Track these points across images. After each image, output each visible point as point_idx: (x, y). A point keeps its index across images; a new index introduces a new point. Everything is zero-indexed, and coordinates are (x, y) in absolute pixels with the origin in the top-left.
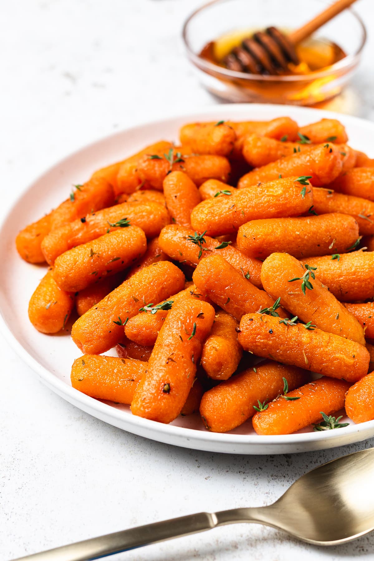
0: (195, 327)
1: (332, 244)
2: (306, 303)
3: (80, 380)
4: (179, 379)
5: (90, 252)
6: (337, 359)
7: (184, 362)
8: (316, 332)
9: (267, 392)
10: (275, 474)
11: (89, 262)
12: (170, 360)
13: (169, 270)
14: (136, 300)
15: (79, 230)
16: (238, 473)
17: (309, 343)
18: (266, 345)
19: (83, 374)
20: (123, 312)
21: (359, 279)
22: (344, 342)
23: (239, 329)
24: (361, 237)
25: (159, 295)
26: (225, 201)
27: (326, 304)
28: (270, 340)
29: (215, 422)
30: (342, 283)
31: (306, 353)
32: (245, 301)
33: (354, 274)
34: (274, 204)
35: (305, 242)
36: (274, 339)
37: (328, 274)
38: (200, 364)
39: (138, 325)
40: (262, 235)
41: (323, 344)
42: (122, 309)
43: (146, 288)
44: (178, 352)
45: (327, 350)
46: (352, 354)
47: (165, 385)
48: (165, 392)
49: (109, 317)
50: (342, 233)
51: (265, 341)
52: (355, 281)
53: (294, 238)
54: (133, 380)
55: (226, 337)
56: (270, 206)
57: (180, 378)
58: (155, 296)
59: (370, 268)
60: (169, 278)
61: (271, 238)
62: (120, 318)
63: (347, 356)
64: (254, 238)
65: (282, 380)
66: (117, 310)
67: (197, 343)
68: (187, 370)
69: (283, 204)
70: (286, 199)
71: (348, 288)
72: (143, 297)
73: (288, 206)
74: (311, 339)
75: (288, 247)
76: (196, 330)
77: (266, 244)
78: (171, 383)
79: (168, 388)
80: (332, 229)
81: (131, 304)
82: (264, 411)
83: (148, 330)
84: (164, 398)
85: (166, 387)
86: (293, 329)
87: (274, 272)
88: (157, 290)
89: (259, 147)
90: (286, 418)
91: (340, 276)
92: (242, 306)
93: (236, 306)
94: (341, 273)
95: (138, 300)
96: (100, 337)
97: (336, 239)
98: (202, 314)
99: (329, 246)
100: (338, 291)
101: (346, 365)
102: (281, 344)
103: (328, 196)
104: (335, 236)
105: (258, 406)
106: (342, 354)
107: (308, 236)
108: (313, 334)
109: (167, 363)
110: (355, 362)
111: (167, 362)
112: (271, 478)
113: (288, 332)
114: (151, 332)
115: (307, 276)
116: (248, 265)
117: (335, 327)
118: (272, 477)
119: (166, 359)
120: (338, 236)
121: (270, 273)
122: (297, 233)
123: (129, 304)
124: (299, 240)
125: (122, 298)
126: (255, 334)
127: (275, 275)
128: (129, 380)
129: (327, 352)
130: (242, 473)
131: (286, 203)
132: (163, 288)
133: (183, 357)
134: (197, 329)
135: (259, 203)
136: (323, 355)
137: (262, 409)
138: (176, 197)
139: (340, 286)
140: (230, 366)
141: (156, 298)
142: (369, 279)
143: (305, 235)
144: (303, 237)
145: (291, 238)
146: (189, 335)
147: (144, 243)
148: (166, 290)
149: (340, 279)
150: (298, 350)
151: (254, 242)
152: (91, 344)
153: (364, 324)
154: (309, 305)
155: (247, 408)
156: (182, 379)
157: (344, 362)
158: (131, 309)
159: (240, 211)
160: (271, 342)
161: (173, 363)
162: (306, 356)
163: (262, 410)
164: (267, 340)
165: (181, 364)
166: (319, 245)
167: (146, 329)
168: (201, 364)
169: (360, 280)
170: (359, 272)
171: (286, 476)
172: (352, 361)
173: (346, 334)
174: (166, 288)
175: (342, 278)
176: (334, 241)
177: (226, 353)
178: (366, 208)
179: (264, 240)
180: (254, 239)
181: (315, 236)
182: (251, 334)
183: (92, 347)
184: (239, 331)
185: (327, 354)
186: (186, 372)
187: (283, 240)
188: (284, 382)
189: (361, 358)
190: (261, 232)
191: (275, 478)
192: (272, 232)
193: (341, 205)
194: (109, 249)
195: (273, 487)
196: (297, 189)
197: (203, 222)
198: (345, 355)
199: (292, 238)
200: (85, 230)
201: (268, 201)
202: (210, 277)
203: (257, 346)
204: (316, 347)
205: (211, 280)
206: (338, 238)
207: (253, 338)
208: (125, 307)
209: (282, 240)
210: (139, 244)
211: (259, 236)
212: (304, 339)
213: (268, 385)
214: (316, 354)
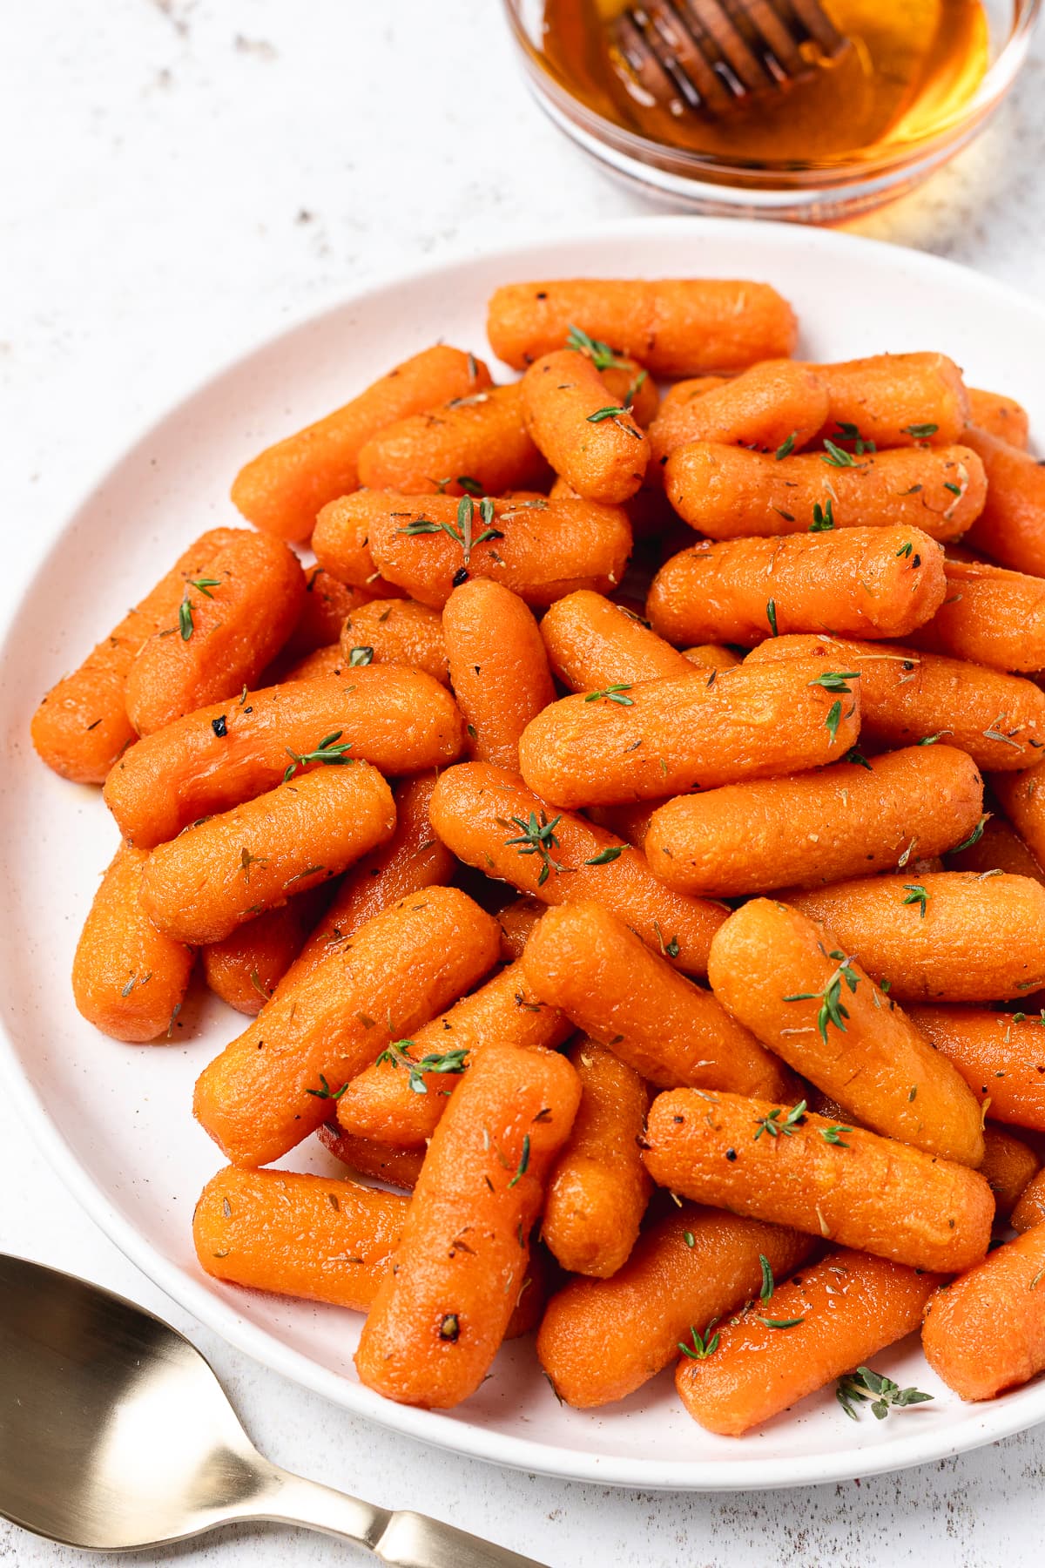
0: (528, 1150)
1: (908, 852)
2: (829, 1055)
3: (218, 1256)
4: (483, 1299)
5: (240, 857)
6: (906, 1230)
7: (497, 1251)
8: (854, 1151)
9: (717, 1299)
10: (729, 1507)
11: (238, 882)
12: (461, 1249)
13: (457, 929)
14: (367, 1022)
15: (209, 756)
16: (636, 1500)
17: (835, 1186)
18: (718, 1187)
19: (226, 1241)
20: (331, 1058)
21: (978, 965)
22: (928, 1177)
23: (645, 1141)
24: (987, 816)
25: (429, 1000)
26: (617, 725)
27: (883, 1059)
28: (729, 1176)
29: (575, 1394)
30: (929, 972)
31: (823, 1212)
32: (664, 1038)
33: (963, 952)
34: (752, 748)
35: (832, 855)
36: (740, 1174)
37: (892, 946)
38: (540, 1240)
39: (372, 1109)
40: (715, 854)
41: (871, 1189)
42: (330, 1050)
43: (395, 986)
44: (481, 1222)
45: (881, 1204)
46: (947, 1214)
47: (446, 1318)
48: (445, 1338)
49: (294, 1075)
50: (936, 819)
51: (716, 1178)
52: (964, 970)
53: (802, 851)
54: (360, 1261)
55: (610, 1163)
56: (742, 752)
57: (486, 1295)
58: (418, 1005)
59: (1008, 941)
60: (456, 953)
61: (740, 859)
62: (322, 1078)
63: (932, 1225)
64: (693, 860)
65: (758, 1261)
66: (315, 1056)
67: (533, 1186)
68: (504, 1272)
69: (776, 750)
70: (784, 735)
71: (946, 983)
72: (388, 1012)
73: (790, 753)
74: (840, 1175)
75: (785, 872)
76: (531, 1156)
77: (726, 873)
78: (461, 1315)
79: (455, 1328)
80: (909, 812)
81: (353, 1034)
82: (708, 1359)
83: (401, 1120)
84: (443, 1355)
85: (449, 1325)
86: (792, 1145)
87: (746, 972)
88: (424, 985)
89: (714, 492)
90: (765, 1387)
91: (925, 956)
92: (657, 1050)
93: (638, 1051)
94: (928, 947)
95: (374, 1023)
96: (270, 1133)
97: (918, 838)
98: (547, 1111)
99: (898, 857)
100: (919, 989)
101: (932, 1246)
102: (758, 1187)
103: (904, 678)
104: (918, 829)
105: (691, 1345)
106: (921, 1218)
107: (842, 840)
108: (842, 1158)
109: (452, 1256)
110: (953, 1239)
111: (451, 1252)
112: (720, 1518)
113: (778, 1155)
114: (409, 1126)
115: (835, 991)
116: (677, 918)
117: (905, 1118)
118: (724, 1515)
119: (448, 1245)
120: (924, 829)
121: (733, 973)
122: (814, 838)
123: (350, 1033)
124: (818, 853)
125: (330, 1015)
126: (688, 1160)
127: (746, 979)
128: (350, 1261)
129: (880, 1210)
130: (645, 1499)
131: (785, 748)
132: (441, 979)
133: (493, 1236)
134: (531, 1151)
135: (711, 742)
136: (870, 1218)
137: (701, 1353)
138: (477, 669)
139: (924, 978)
140: (617, 1251)
141: (423, 1009)
142: (1002, 968)
143: (834, 838)
144: (826, 843)
145: (796, 852)
146: (512, 1170)
147: (388, 819)
148: (450, 983)
149: (925, 962)
150: (803, 1204)
151: (693, 872)
152: (248, 1150)
153: (985, 1090)
154: (836, 1060)
155: (660, 1352)
156: (490, 1297)
157: (925, 1239)
158: (356, 1049)
159: (657, 759)
160: (730, 1182)
161: (468, 1254)
162: (824, 1218)
163: (701, 1355)
164: (722, 1175)
165: (490, 1256)
166: (870, 857)
167: (395, 1120)
168: (543, 1238)
169: (978, 969)
170: (976, 948)
171: (760, 1512)
172: (944, 1237)
173: (933, 1139)
174: (449, 979)
175: (931, 962)
176: (913, 844)
177: (609, 1222)
178: (1008, 708)
179: (720, 864)
180: (694, 864)
181: (862, 835)
182: (679, 1159)
183: (249, 1158)
184: (647, 1147)
185: (880, 1215)
186: (501, 1279)
187: (772, 860)
188: (764, 1271)
189: (970, 1226)
190: (713, 843)
191: (732, 1517)
192: (744, 840)
193: (939, 702)
194: (293, 844)
195: (726, 1550)
196: (816, 705)
197: (553, 780)
198: (928, 1219)
199: (796, 850)
200: (225, 756)
201: (736, 741)
202: (570, 981)
203: (695, 1187)
204: (849, 1197)
205: (574, 989)
206: (922, 835)
207: (683, 1169)
208: (337, 1041)
209: (768, 859)
210: (375, 824)
211: (706, 857)
212: (823, 1177)
213: (719, 1282)
214: (850, 1215)
